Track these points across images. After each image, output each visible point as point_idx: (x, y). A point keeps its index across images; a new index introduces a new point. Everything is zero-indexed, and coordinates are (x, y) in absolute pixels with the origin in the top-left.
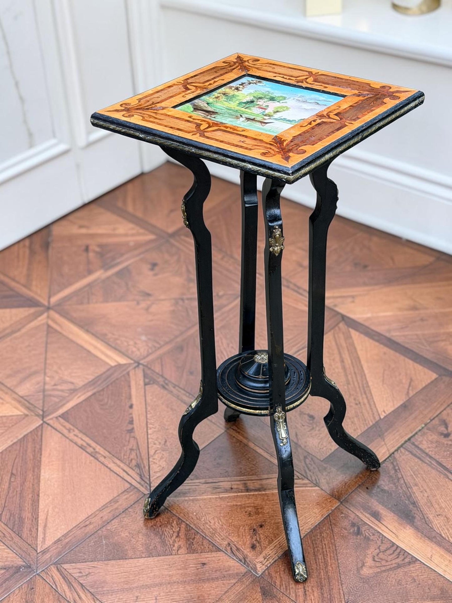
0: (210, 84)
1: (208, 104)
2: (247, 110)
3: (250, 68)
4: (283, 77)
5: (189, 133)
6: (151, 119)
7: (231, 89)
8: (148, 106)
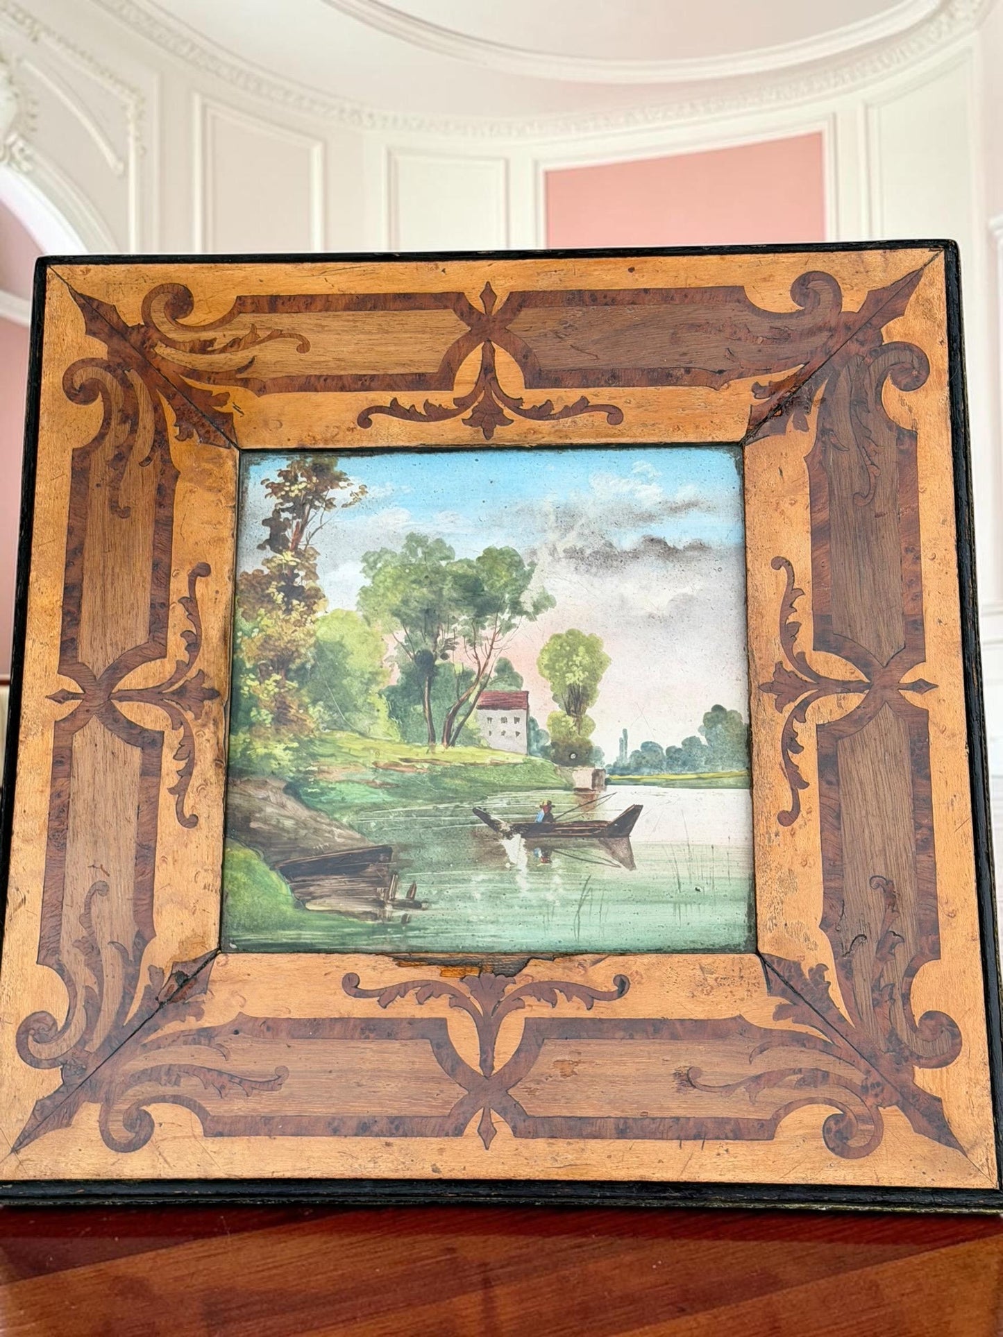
0: (194, 645)
1: (293, 789)
2: (461, 753)
3: (216, 390)
4: (394, 409)
5: (459, 1132)
6: (239, 1106)
7: (270, 600)
8: (128, 996)
